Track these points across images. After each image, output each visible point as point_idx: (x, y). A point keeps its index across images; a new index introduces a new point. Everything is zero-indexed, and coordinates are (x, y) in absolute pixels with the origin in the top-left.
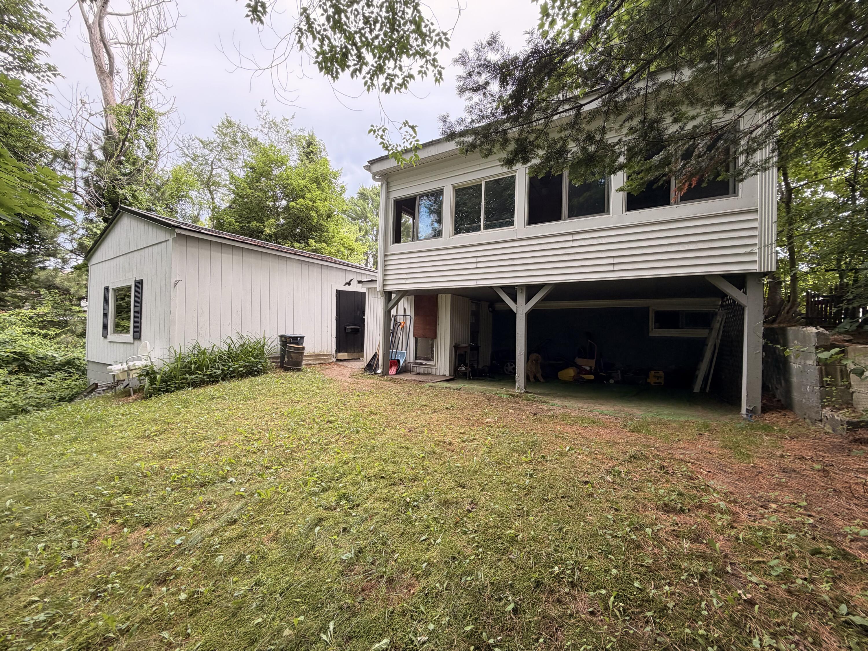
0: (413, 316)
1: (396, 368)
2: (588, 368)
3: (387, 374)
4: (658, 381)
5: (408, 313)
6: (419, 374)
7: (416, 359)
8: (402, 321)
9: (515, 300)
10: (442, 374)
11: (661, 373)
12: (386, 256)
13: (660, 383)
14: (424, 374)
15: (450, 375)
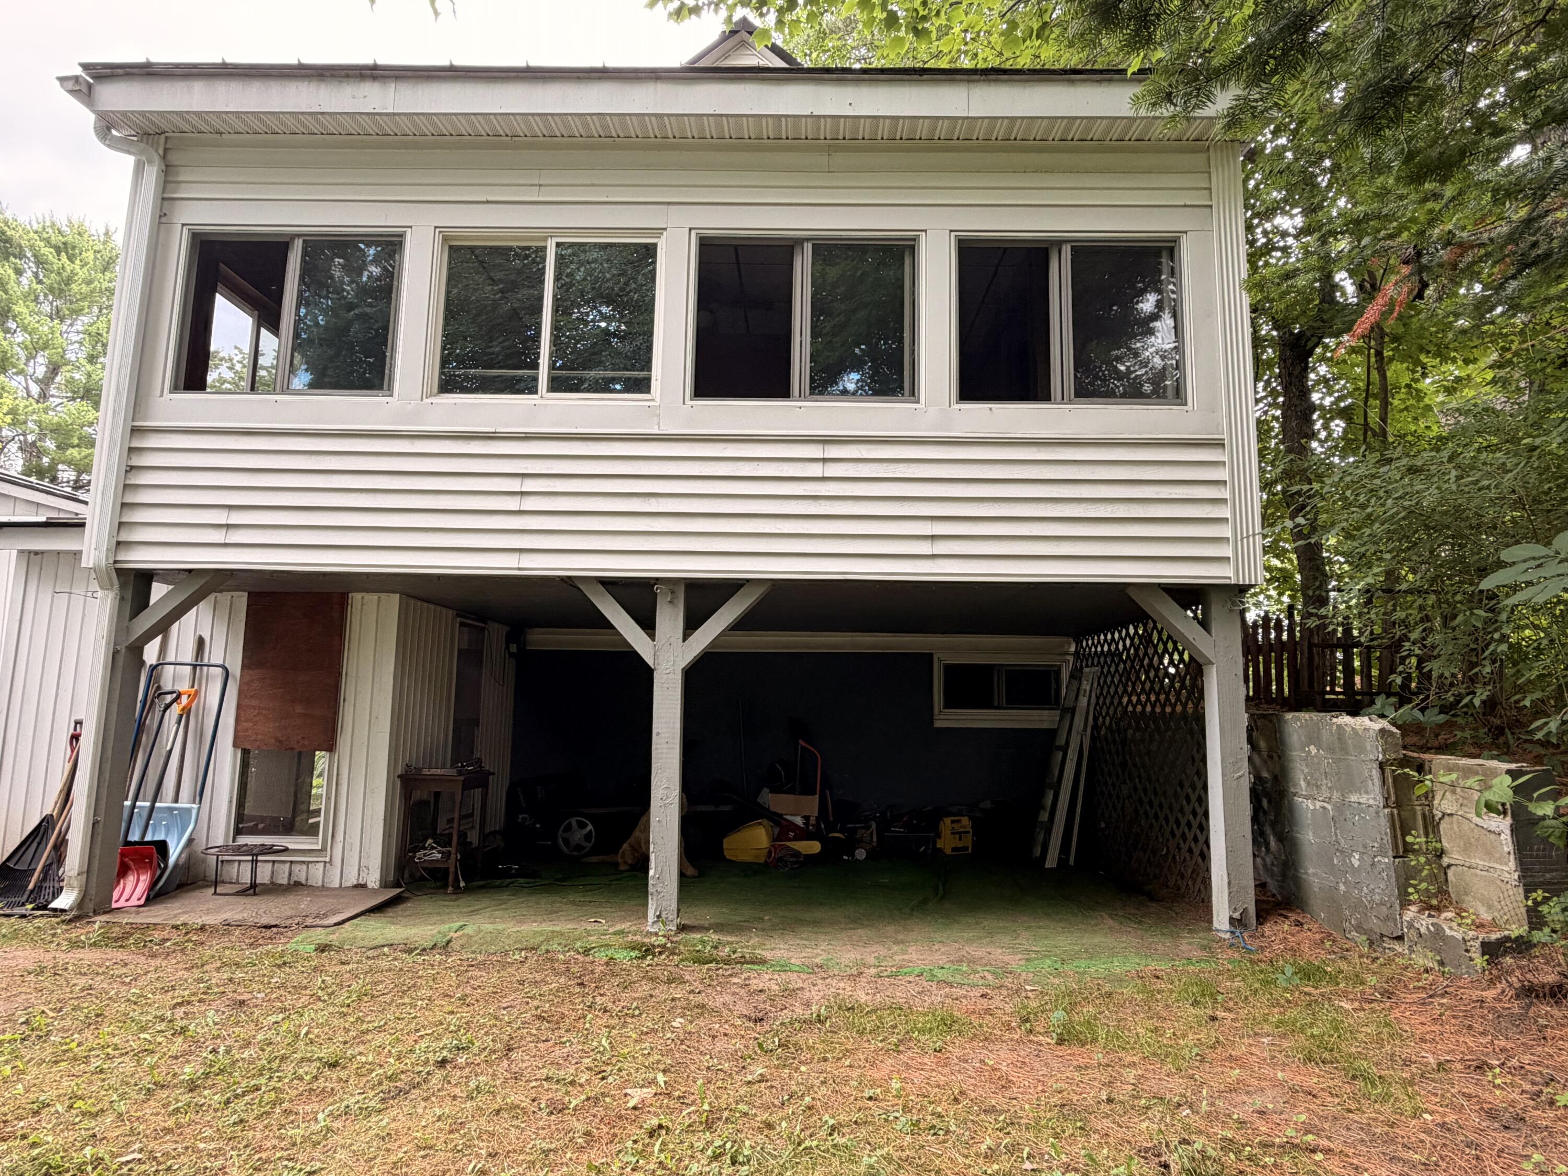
0: (235, 666)
1: (145, 879)
2: (799, 821)
3: (104, 907)
4: (960, 845)
5: (215, 654)
6: (253, 889)
7: (238, 832)
8: (184, 686)
9: (648, 624)
10: (351, 880)
11: (965, 821)
12: (136, 431)
13: (966, 848)
14: (273, 889)
15: (385, 884)
